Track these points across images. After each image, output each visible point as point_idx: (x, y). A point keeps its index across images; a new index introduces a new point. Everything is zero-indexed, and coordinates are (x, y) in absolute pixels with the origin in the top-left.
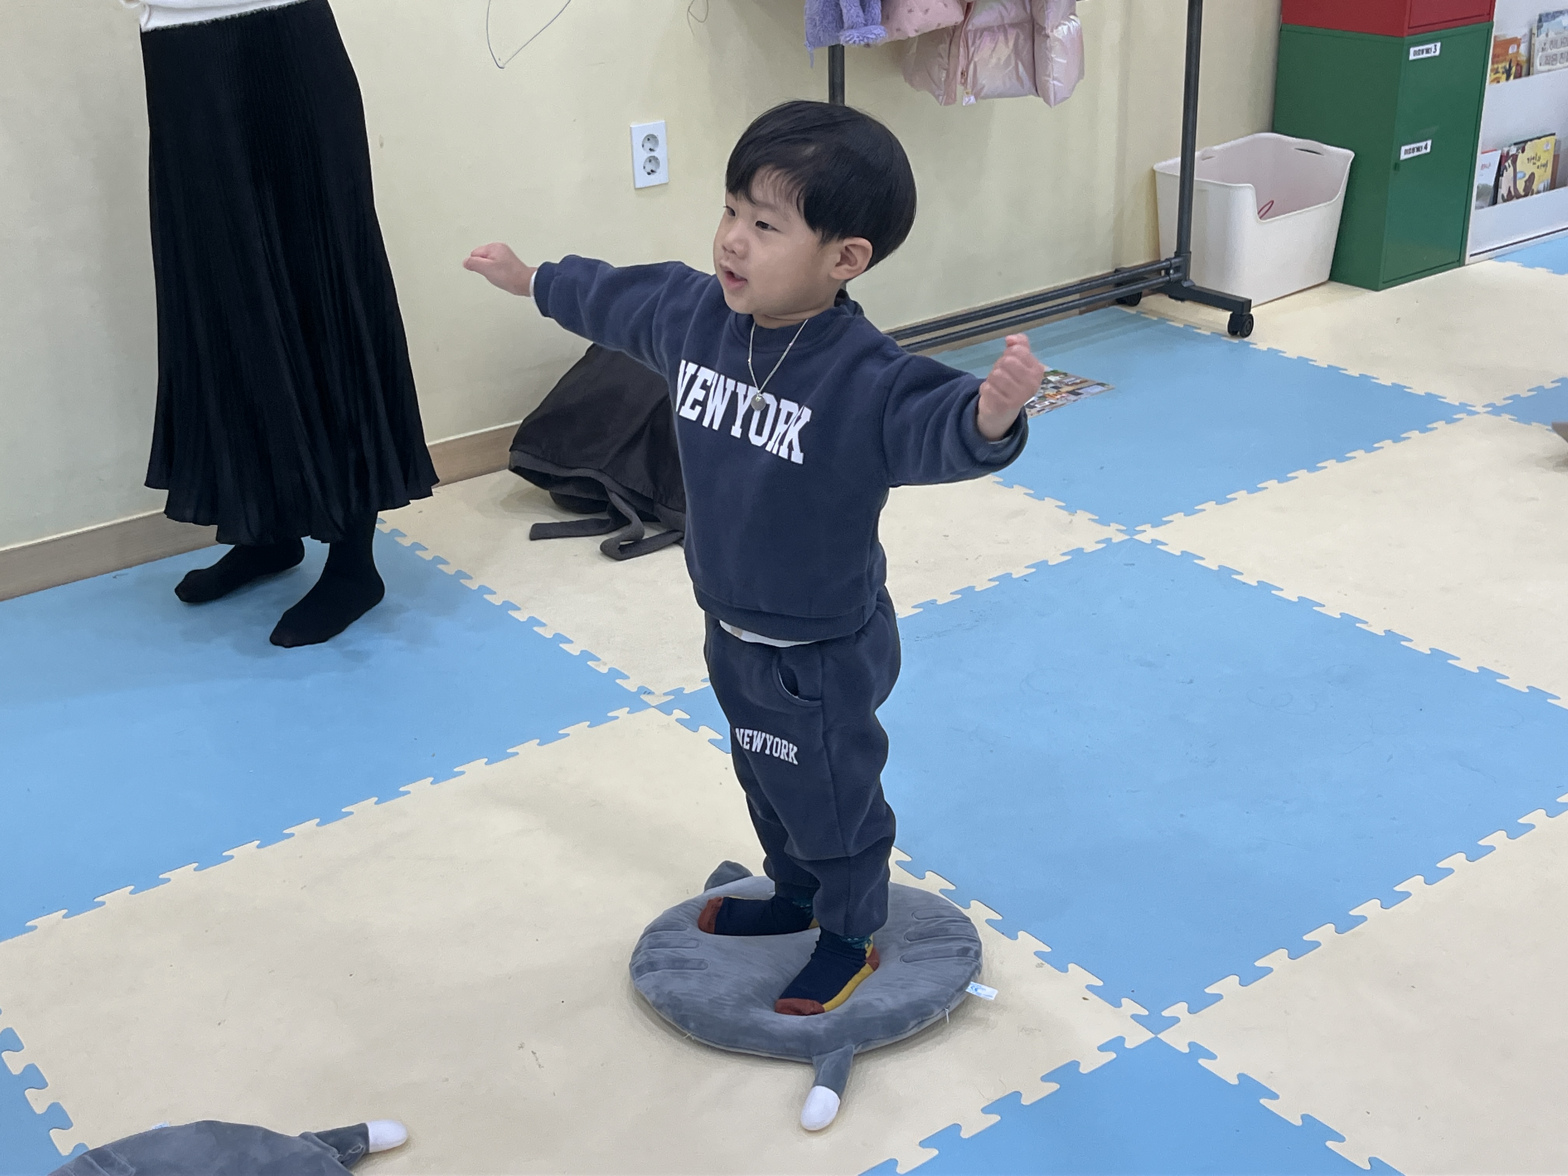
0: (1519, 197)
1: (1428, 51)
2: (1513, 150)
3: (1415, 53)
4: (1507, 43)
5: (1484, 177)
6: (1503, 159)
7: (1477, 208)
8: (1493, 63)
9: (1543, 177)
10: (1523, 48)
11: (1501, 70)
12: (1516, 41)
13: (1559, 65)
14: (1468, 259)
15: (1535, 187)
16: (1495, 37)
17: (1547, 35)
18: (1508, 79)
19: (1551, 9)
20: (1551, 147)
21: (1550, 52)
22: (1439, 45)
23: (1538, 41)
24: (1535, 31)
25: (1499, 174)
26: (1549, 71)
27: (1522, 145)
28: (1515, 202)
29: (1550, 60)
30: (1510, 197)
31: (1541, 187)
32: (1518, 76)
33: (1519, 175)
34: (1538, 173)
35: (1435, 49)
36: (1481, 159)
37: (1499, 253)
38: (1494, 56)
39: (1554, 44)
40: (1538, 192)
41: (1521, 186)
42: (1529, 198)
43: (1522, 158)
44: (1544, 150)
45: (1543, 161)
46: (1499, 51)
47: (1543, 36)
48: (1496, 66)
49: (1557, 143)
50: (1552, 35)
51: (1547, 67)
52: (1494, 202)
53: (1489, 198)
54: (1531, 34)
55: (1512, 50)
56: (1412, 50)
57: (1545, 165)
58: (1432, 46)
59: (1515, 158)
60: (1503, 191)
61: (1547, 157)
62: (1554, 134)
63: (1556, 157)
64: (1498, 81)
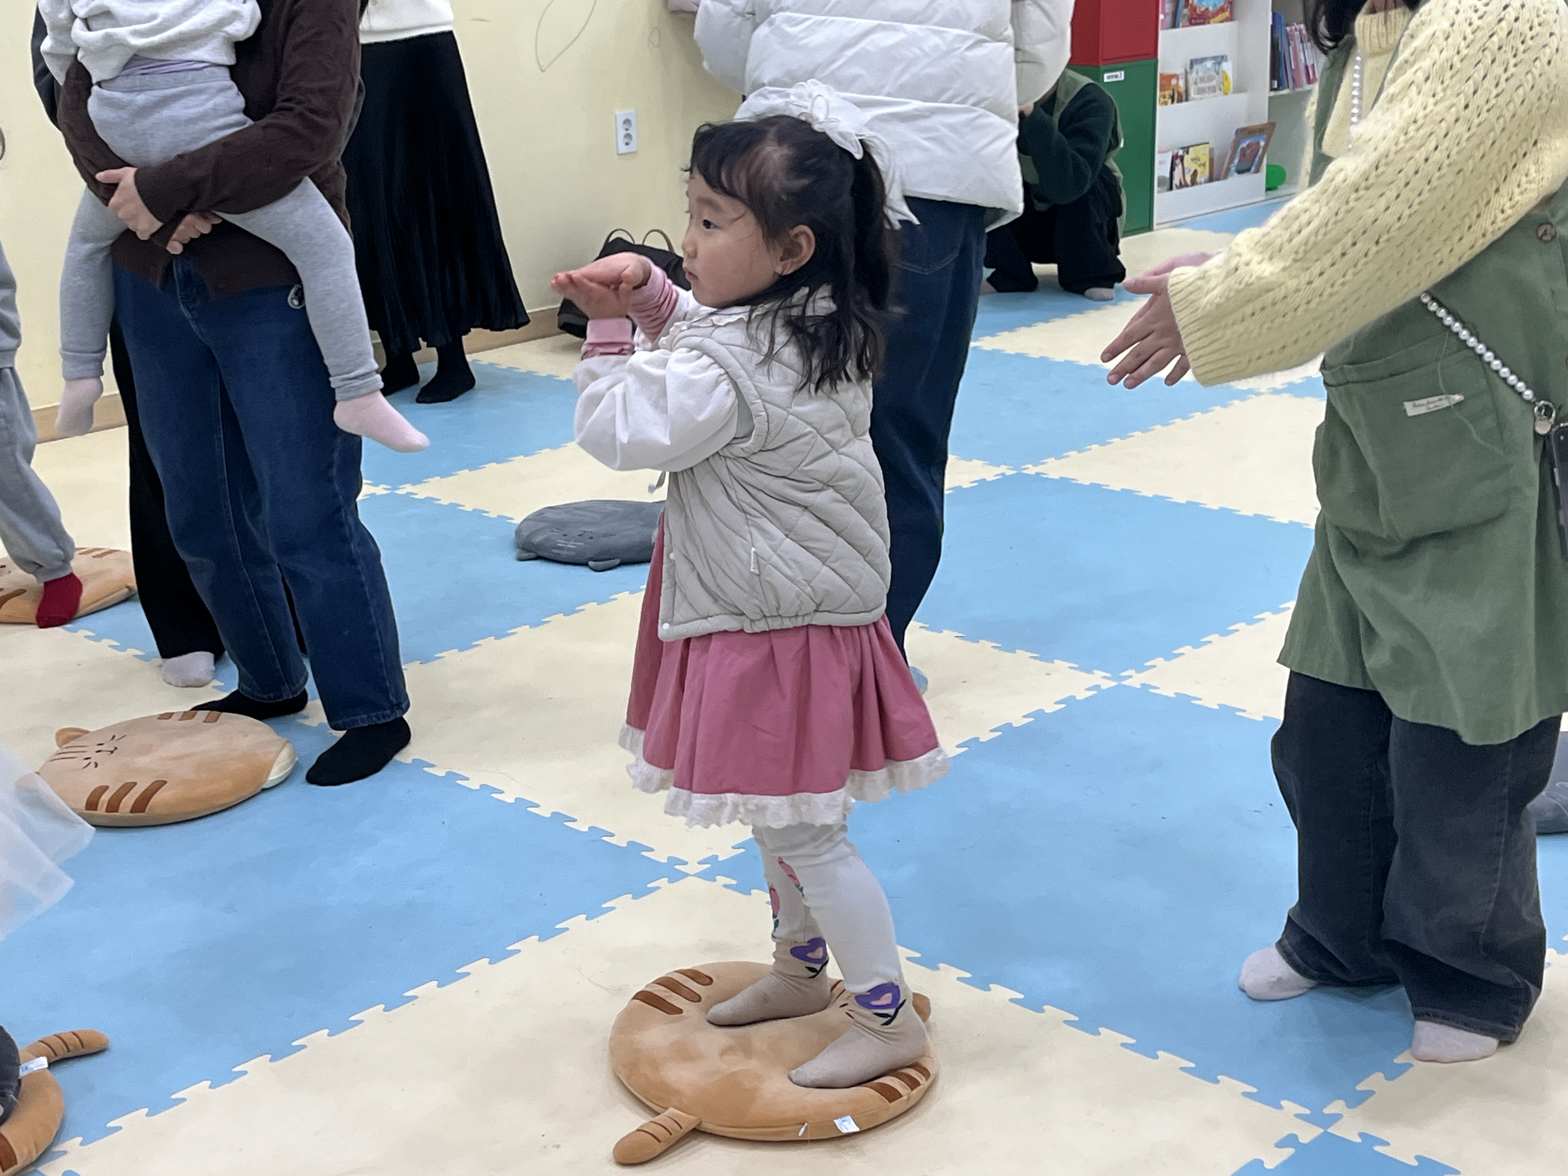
0: (1187, 186)
1: (1116, 76)
2: (1181, 153)
3: (1108, 77)
4: (1168, 78)
5: (1161, 169)
6: (1174, 158)
7: (1158, 192)
8: (1161, 90)
9: (1203, 174)
10: (1181, 83)
11: (1167, 96)
12: (1175, 76)
13: (1207, 95)
14: (1155, 227)
15: (1198, 179)
16: (1161, 75)
17: (1197, 73)
18: (1173, 102)
19: (1199, 56)
20: (1207, 152)
21: (1200, 85)
22: (1123, 73)
23: (1192, 77)
24: (1188, 70)
25: (1172, 169)
26: (1201, 99)
27: (1186, 149)
28: (1184, 190)
29: (1200, 91)
30: (1181, 186)
31: (1203, 180)
32: (1180, 101)
33: (1186, 171)
34: (1199, 170)
35: (1120, 76)
36: (1158, 158)
37: (1177, 224)
38: (1161, 86)
39: (1202, 80)
40: (1201, 183)
41: (1188, 179)
42: (1195, 188)
43: (1187, 158)
44: (1203, 154)
45: (1202, 161)
46: (1164, 82)
47: (1194, 75)
48: (1163, 93)
49: (1211, 151)
50: (1201, 74)
51: (1199, 96)
52: (1171, 188)
53: (1168, 185)
54: (1186, 72)
55: (1174, 82)
56: (1106, 75)
57: (1204, 165)
58: (1118, 73)
59: (1182, 158)
60: (1176, 181)
61: (1205, 159)
62: (1207, 143)
63: (1211, 160)
64: (1166, 103)
